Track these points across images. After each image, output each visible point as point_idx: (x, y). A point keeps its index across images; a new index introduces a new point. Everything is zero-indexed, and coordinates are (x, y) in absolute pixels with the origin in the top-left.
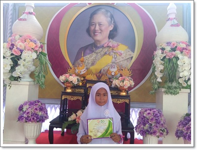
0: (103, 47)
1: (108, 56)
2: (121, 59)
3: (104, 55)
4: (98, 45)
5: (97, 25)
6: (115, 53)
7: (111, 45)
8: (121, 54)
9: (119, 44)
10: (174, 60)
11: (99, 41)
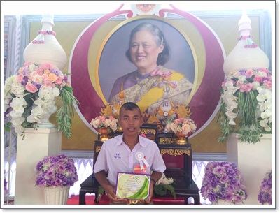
0: (149, 76)
1: (157, 88)
2: (176, 93)
3: (152, 87)
4: (143, 74)
5: (141, 46)
6: (167, 84)
7: (161, 74)
8: (175, 86)
9: (172, 71)
10: (252, 95)
11: (143, 68)
